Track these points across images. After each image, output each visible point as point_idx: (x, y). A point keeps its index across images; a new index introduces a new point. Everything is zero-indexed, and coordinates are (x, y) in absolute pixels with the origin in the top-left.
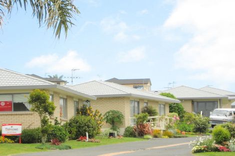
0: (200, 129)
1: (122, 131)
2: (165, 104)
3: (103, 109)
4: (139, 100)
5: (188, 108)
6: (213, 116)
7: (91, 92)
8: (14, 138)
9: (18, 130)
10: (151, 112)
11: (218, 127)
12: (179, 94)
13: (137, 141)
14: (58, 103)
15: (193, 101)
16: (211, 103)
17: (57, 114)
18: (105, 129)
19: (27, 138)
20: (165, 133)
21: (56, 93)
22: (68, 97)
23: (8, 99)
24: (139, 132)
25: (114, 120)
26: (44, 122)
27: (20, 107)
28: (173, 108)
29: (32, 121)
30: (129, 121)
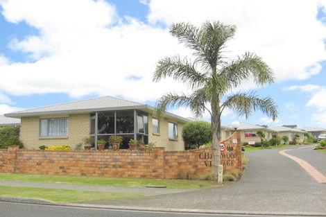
0: (315, 142)
1: (288, 143)
2: (303, 133)
3: (281, 136)
4: (294, 132)
5: (310, 135)
6: (320, 137)
7: (277, 130)
8: (252, 145)
9: (253, 143)
10: (298, 136)
11: (322, 141)
12: (307, 130)
13: (294, 146)
14: (266, 134)
15: (312, 132)
16: (319, 133)
17: (266, 137)
18: (282, 142)
19: (257, 145)
20: (303, 143)
21: (266, 131)
22: (270, 132)
23: (250, 133)
24: (293, 143)
25: (285, 139)
26: (262, 140)
27: (254, 135)
28: (305, 135)
29: (258, 140)
30: (290, 139)
